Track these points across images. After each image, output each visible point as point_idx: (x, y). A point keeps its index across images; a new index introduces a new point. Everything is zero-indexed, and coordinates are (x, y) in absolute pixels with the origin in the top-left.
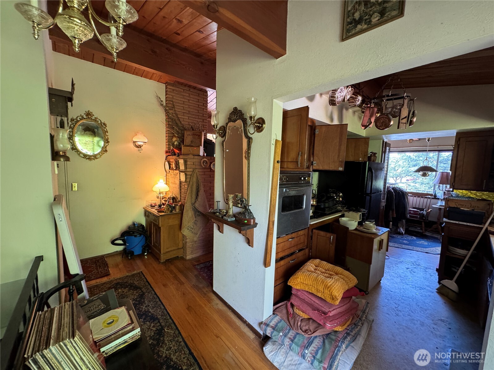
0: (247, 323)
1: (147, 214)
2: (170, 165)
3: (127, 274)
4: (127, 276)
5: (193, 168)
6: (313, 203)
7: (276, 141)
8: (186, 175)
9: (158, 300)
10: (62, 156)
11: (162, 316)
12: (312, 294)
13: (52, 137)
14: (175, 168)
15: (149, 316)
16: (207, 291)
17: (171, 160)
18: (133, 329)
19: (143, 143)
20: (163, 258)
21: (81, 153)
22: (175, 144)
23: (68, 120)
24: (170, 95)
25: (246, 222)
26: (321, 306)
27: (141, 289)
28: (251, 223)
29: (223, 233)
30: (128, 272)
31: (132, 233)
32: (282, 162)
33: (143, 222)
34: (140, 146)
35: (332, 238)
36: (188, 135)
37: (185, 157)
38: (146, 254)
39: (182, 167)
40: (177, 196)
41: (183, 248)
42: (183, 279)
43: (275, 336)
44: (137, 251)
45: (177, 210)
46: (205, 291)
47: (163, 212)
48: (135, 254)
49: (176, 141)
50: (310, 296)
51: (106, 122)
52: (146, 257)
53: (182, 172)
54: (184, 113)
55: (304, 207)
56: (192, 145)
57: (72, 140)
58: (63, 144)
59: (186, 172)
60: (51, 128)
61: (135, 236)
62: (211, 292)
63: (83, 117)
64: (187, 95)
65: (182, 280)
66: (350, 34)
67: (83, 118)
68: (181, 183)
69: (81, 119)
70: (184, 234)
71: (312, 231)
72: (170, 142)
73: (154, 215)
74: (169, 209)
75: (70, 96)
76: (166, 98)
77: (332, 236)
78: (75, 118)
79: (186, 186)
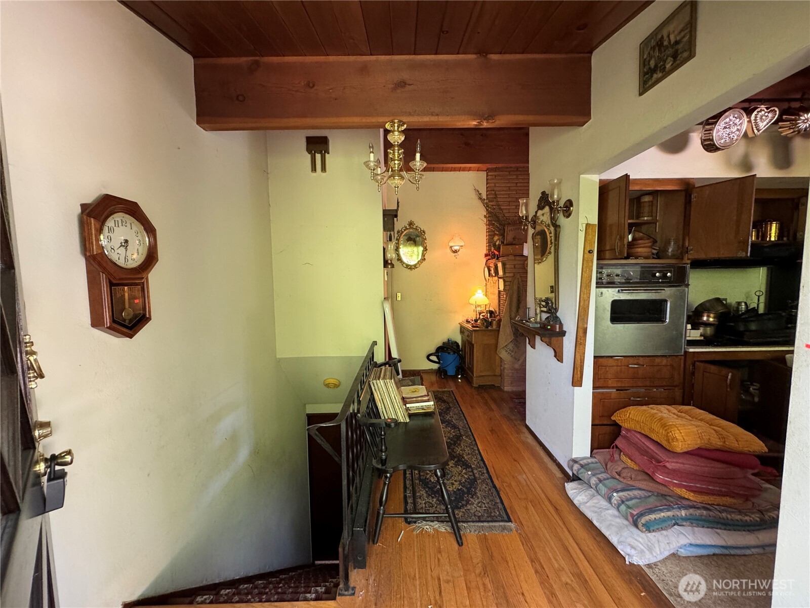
0: (557, 462)
1: (462, 330)
2: (489, 270)
3: (438, 389)
4: (438, 391)
5: (514, 273)
6: (708, 320)
7: (588, 225)
8: (505, 281)
9: (462, 415)
10: (389, 264)
11: (463, 427)
12: (647, 436)
13: (384, 249)
14: (494, 275)
15: (452, 424)
16: (518, 424)
17: (491, 265)
18: (428, 401)
19: (459, 247)
20: (476, 382)
21: (404, 263)
22: (497, 243)
23: (394, 233)
24: (491, 183)
25: (549, 327)
26: (655, 453)
27: (448, 403)
28: (556, 329)
29: (535, 349)
30: (439, 388)
31: (445, 349)
32: (601, 251)
33: (459, 339)
34: (456, 251)
35: (729, 377)
36: (509, 231)
37: (505, 259)
38: (460, 376)
39: (501, 273)
40: (496, 310)
41: (501, 375)
42: (494, 406)
43: (582, 473)
44: (451, 371)
45: (494, 327)
46: (516, 423)
47: (477, 327)
48: (449, 374)
49: (499, 239)
50: (643, 440)
51: (425, 230)
52: (460, 380)
53: (500, 278)
54: (509, 201)
55: (667, 320)
56: (514, 243)
57: (398, 251)
58: (391, 255)
59: (505, 278)
60: (384, 242)
61: (449, 353)
62: (523, 426)
63: (406, 227)
64: (514, 177)
65: (492, 407)
66: (647, 85)
67: (407, 229)
68: (499, 292)
69: (405, 230)
70: (501, 356)
71: (694, 365)
72: (491, 242)
73: (468, 330)
74: (484, 324)
75: (395, 213)
76: (487, 188)
77: (730, 374)
78: (400, 230)
79: (505, 296)
